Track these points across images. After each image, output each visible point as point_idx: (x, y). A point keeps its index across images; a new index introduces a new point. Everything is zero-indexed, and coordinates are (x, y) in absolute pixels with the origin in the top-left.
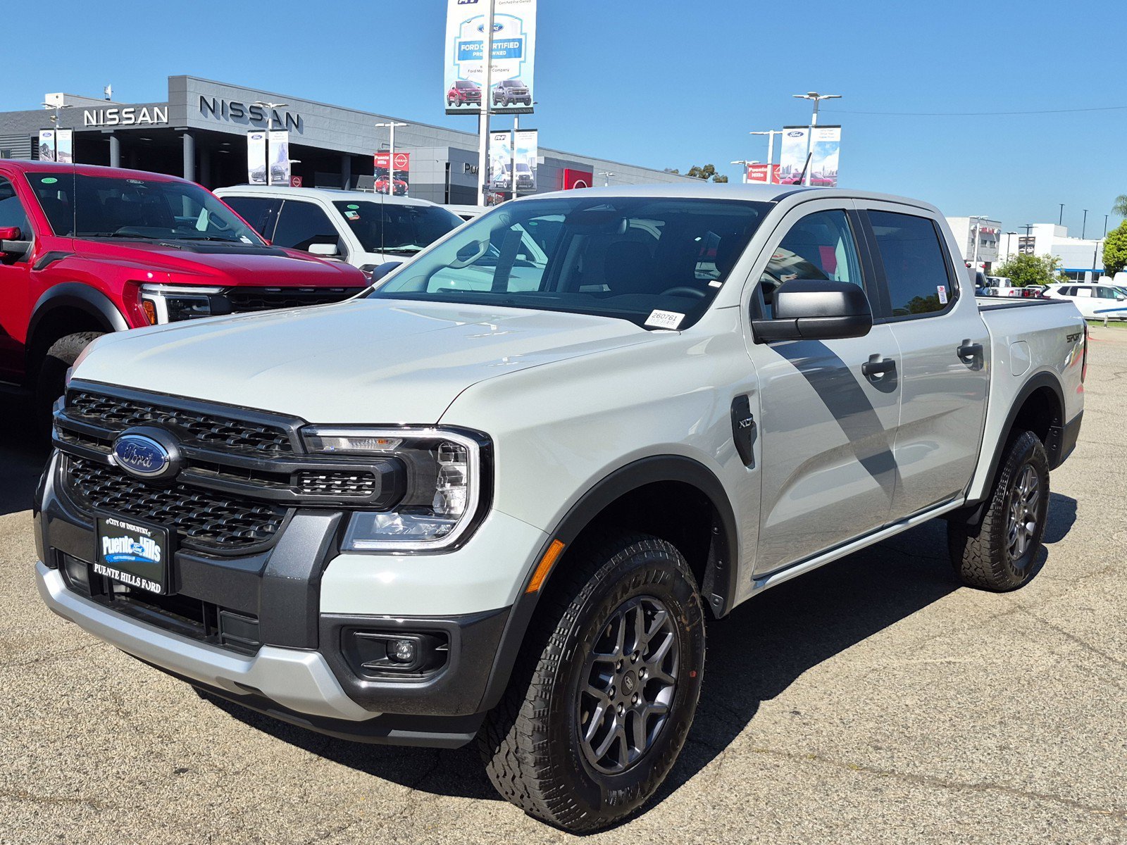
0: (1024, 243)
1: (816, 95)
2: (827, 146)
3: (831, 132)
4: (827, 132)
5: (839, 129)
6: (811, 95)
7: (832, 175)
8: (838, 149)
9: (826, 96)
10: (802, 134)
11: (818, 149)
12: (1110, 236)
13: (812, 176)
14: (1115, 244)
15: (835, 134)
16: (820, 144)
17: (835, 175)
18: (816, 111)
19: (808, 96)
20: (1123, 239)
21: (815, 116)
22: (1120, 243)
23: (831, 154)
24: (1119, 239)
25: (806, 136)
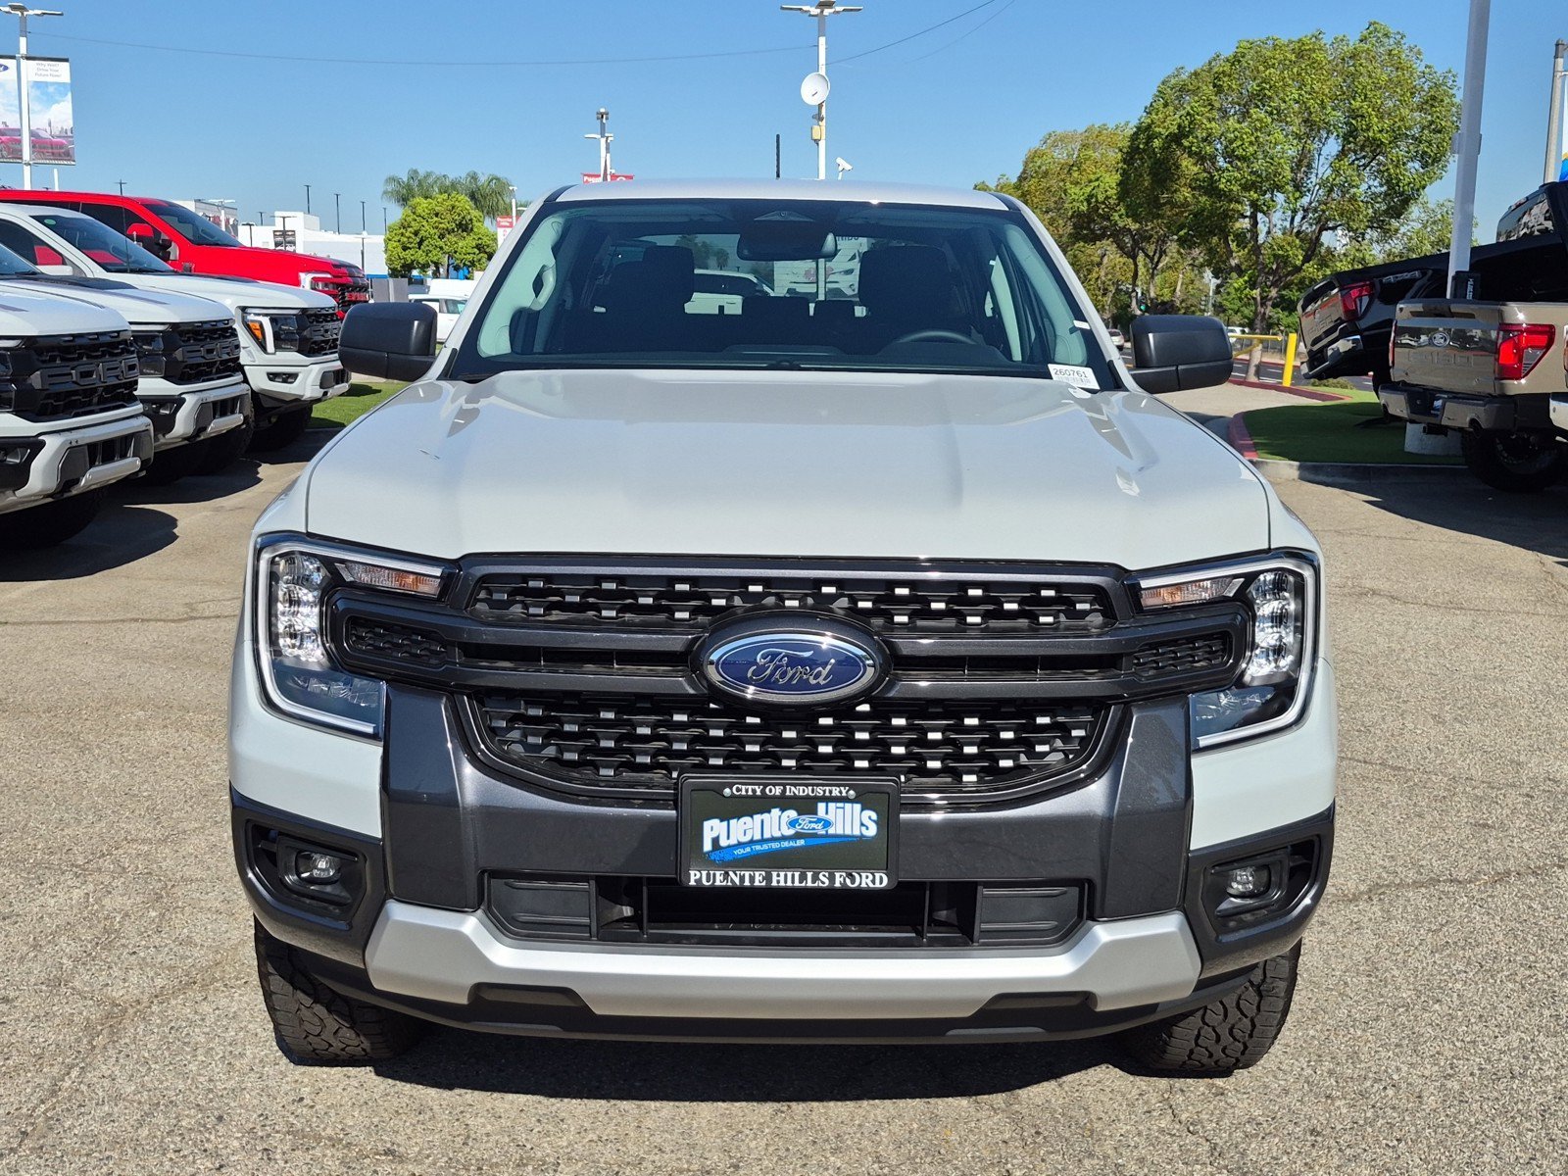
0: (279, 239)
1: (22, 9)
2: (51, 89)
3: (55, 68)
4: (47, 67)
5: (66, 64)
6: (14, 8)
7: (64, 134)
8: (70, 95)
9: (39, 12)
10: (6, 68)
11: (35, 92)
12: (391, 229)
13: (32, 134)
14: (399, 241)
15: (62, 72)
16: (37, 85)
17: (69, 134)
18: (24, 33)
19: (7, 9)
20: (407, 235)
21: (23, 41)
22: (405, 239)
23: (57, 102)
24: (402, 234)
25: (12, 73)
